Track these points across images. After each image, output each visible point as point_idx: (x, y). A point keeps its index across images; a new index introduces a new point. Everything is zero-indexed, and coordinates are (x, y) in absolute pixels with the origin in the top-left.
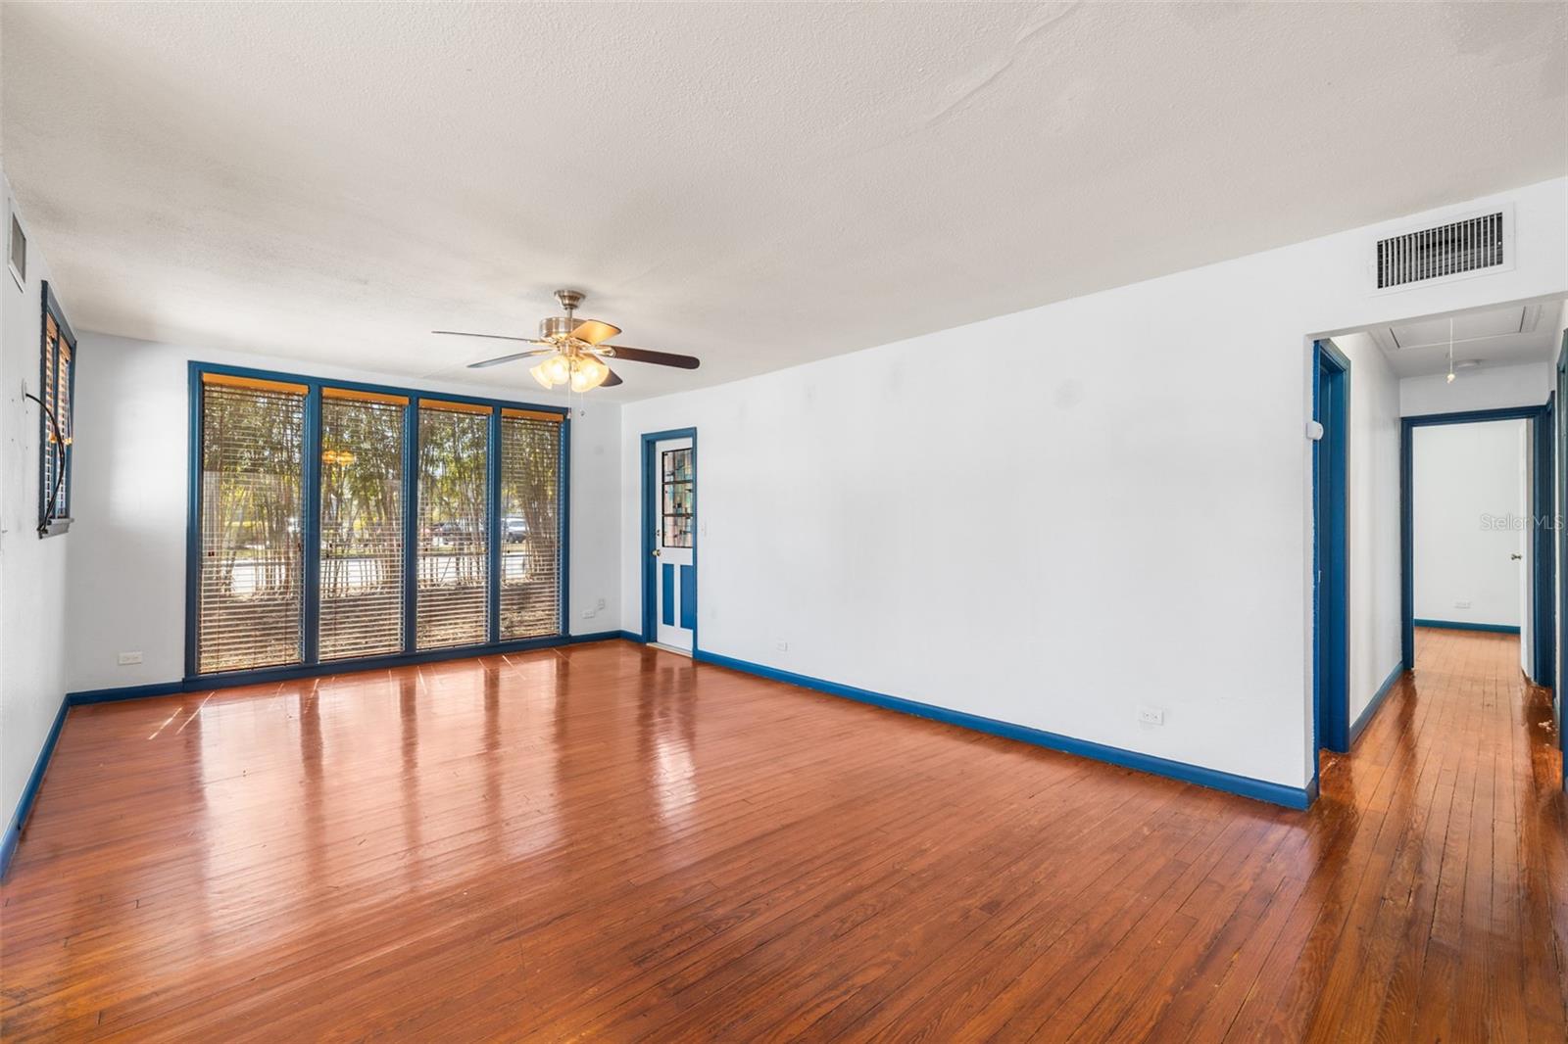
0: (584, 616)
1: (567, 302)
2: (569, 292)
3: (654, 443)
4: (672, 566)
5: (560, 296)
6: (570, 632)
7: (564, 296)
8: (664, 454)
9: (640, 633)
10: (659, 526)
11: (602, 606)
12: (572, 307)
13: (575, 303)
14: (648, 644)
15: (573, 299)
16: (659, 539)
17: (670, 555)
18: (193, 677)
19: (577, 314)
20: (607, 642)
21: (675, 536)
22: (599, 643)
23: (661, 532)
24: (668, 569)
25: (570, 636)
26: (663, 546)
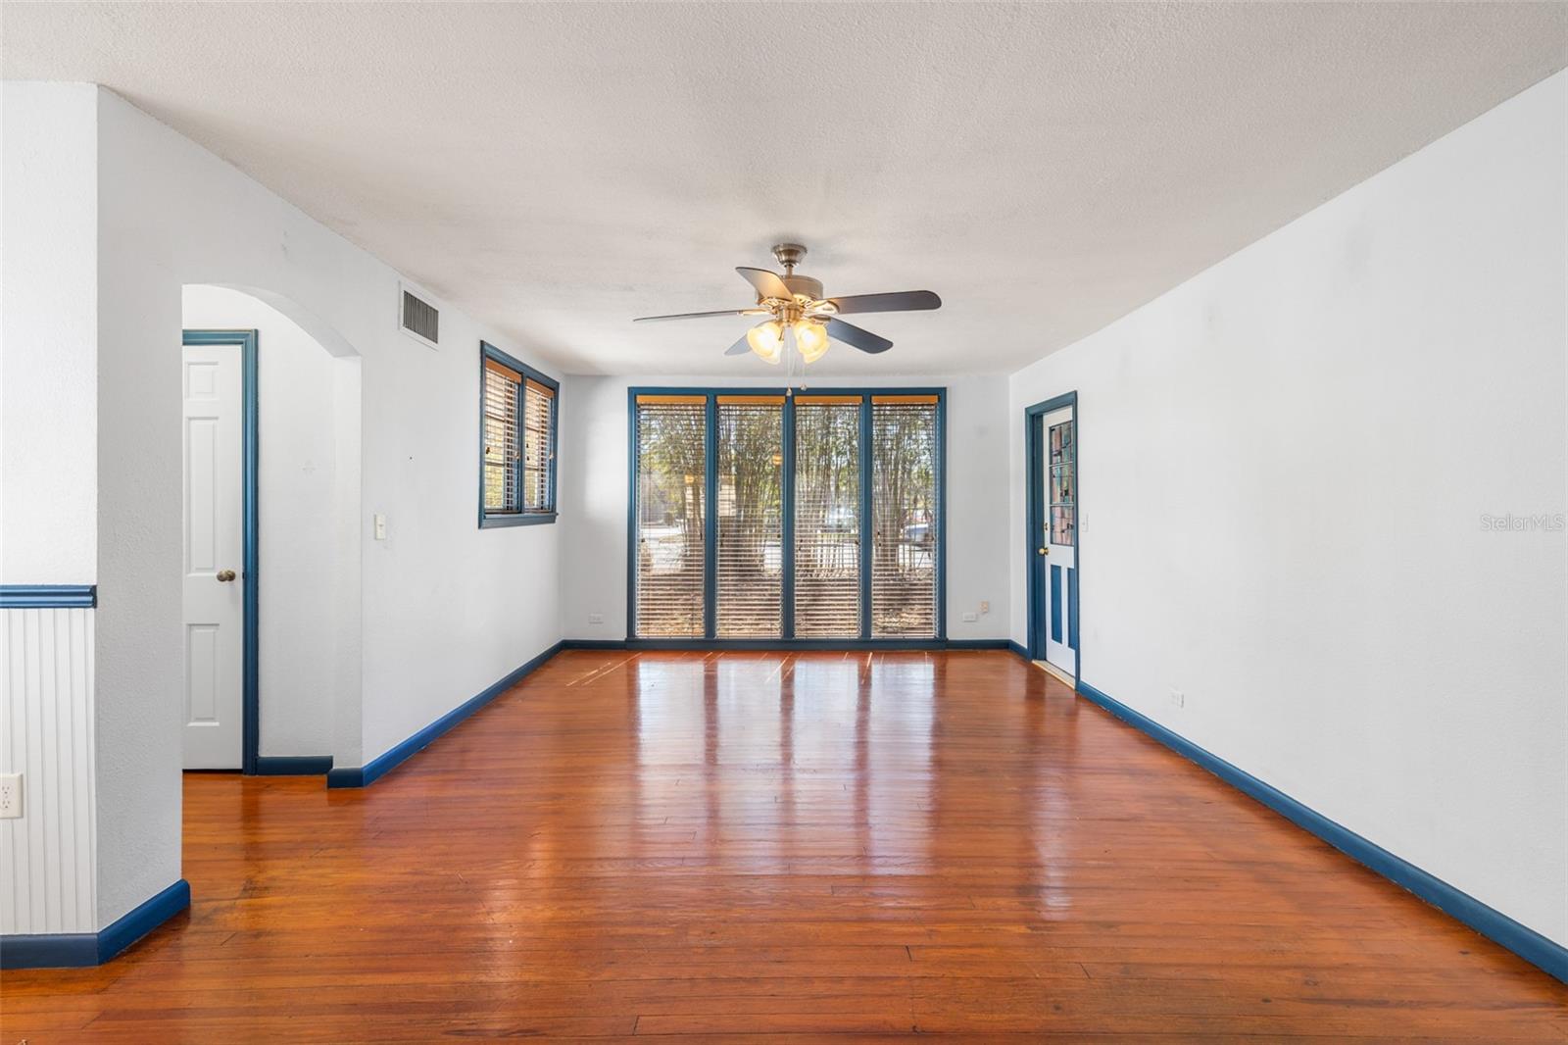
0: (964, 619)
1: (784, 258)
2: (785, 245)
3: (1042, 416)
4: (1060, 567)
5: (776, 253)
6: (948, 636)
7: (780, 252)
8: (1052, 430)
9: (1026, 647)
10: (1047, 520)
11: (986, 609)
12: (790, 263)
13: (793, 258)
14: (1034, 662)
15: (791, 252)
16: (1047, 533)
17: (1057, 555)
18: (631, 638)
19: (797, 270)
20: (989, 651)
21: (1063, 531)
22: (979, 651)
23: (1048, 526)
24: (1056, 569)
25: (947, 639)
26: (1052, 543)
